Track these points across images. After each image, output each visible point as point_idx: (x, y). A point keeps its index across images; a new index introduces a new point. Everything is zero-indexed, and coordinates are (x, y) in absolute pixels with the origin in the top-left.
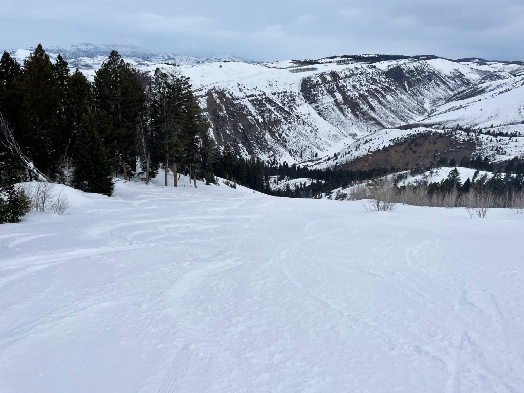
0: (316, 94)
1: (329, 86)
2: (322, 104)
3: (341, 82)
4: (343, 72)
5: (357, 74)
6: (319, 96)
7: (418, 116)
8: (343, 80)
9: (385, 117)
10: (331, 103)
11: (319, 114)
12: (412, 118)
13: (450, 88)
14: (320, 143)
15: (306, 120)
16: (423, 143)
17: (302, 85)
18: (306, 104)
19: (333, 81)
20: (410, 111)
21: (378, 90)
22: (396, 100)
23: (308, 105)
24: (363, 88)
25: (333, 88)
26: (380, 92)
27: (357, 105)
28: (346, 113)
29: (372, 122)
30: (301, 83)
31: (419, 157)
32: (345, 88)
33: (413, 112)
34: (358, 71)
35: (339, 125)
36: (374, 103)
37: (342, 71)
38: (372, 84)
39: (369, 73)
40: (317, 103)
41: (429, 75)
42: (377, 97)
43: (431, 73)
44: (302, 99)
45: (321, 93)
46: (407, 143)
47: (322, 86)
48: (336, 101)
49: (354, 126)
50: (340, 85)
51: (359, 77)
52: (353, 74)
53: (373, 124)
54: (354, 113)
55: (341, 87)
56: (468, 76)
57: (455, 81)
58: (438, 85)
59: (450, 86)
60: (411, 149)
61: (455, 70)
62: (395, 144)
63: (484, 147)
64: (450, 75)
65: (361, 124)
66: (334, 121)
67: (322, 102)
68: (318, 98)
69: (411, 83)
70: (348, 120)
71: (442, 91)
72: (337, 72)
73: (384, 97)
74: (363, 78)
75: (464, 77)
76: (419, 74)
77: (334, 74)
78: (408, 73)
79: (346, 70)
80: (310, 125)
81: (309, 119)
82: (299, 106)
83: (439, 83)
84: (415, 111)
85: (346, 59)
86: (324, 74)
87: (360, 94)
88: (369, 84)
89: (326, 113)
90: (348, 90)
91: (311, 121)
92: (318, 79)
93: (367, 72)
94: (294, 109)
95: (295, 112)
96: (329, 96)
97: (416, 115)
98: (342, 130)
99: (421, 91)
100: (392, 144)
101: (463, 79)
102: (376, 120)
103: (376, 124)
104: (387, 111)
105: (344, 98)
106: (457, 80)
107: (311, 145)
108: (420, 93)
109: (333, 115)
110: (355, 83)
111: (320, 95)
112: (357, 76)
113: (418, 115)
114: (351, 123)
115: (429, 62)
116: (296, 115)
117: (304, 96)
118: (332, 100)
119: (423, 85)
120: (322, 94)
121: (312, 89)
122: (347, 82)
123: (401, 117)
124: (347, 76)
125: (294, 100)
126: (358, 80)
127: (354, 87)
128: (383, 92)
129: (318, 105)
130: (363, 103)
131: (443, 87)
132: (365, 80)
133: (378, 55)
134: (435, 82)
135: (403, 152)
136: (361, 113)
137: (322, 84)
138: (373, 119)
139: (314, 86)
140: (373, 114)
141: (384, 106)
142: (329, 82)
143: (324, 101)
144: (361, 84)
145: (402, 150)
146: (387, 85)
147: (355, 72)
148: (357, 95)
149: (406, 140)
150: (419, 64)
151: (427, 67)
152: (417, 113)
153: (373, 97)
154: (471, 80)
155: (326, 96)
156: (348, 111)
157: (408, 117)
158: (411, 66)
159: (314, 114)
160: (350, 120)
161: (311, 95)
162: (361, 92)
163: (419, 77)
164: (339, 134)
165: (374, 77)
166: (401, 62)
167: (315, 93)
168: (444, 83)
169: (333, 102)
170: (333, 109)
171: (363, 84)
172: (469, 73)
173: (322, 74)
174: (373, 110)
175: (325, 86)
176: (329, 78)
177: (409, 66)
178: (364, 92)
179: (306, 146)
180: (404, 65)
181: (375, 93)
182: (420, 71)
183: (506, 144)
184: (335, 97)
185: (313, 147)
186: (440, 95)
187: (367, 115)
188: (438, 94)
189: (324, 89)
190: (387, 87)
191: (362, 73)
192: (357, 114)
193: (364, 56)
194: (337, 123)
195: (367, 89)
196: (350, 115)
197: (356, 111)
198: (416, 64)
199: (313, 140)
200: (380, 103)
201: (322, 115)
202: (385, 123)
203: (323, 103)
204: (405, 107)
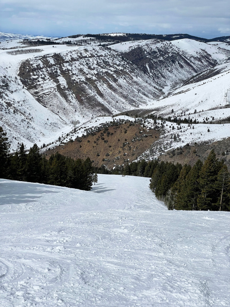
0: (36, 79)
1: (52, 70)
2: (42, 90)
3: (65, 66)
4: (69, 54)
5: (86, 57)
6: (39, 81)
7: (152, 100)
8: (68, 64)
9: (114, 102)
10: (53, 89)
11: (38, 100)
12: (145, 103)
13: (194, 69)
14: (32, 133)
15: (19, 108)
16: (115, 132)
17: (20, 68)
18: (24, 90)
19: (56, 64)
20: (145, 95)
21: (109, 74)
22: (130, 84)
23: (26, 92)
24: (92, 72)
25: (57, 72)
26: (112, 76)
27: (83, 90)
28: (70, 98)
29: (98, 108)
30: (19, 67)
31: (110, 147)
32: (70, 72)
33: (147, 96)
34: (88, 53)
35: (60, 113)
36: (103, 87)
37: (67, 54)
38: (102, 68)
39: (102, 56)
40: (37, 89)
41: (172, 56)
42: (107, 81)
43: (175, 54)
44: (19, 84)
45: (42, 78)
46: (100, 133)
47: (44, 70)
48: (59, 86)
49: (77, 113)
50: (64, 69)
51: (89, 60)
52: (81, 57)
53: (99, 110)
54: (78, 98)
55: (65, 71)
56: (214, 57)
57: (202, 62)
58: (182, 67)
59: (195, 67)
60: (103, 139)
61: (202, 50)
62: (88, 134)
63: (165, 135)
64: (196, 55)
65: (86, 111)
66: (55, 108)
67: (42, 87)
68: (38, 83)
69: (153, 65)
70: (71, 107)
71: (186, 73)
72: (62, 55)
73: (115, 80)
74: (93, 62)
75: (210, 58)
76: (162, 55)
77: (58, 57)
78: (150, 54)
79: (74, 53)
80: (23, 114)
81: (23, 107)
82: (12, 92)
83: (183, 64)
84: (149, 95)
85: (89, 38)
86: (46, 57)
87: (87, 79)
88: (100, 67)
89: (46, 99)
90: (73, 74)
91: (26, 109)
92: (40, 62)
93: (99, 54)
94: (4, 95)
95: (5, 99)
96: (52, 81)
97: (150, 100)
98: (64, 118)
99: (163, 74)
100: (85, 134)
101: (210, 59)
102: (102, 105)
103: (102, 110)
104: (117, 96)
105: (68, 83)
106: (203, 61)
107: (19, 136)
108: (162, 75)
109: (55, 101)
110: (82, 67)
111: (40, 79)
112: (86, 59)
113: (152, 98)
114: (74, 110)
115: (174, 42)
116: (7, 103)
117: (22, 81)
118: (54, 85)
119: (165, 67)
120: (44, 79)
121: (31, 74)
122: (73, 66)
123: (132, 102)
124: (73, 60)
125: (7, 85)
126: (87, 64)
127: (81, 70)
128: (114, 75)
129: (37, 90)
130: (91, 89)
131: (187, 68)
132: (95, 62)
133: (127, 34)
134: (179, 63)
135: (95, 142)
136: (87, 98)
137: (43, 67)
138: (100, 104)
139: (34, 70)
140: (100, 99)
141: (115, 90)
142: (52, 66)
143: (45, 86)
144: (90, 68)
145: (95, 140)
146: (121, 68)
147: (84, 54)
148: (83, 79)
149: (99, 129)
150: (162, 45)
151: (171, 47)
152: (152, 97)
153: (103, 82)
154: (218, 61)
155: (47, 81)
156: (72, 97)
157: (141, 102)
158: (154, 47)
159: (32, 100)
160: (74, 106)
161: (30, 79)
162: (88, 76)
163: (161, 58)
164: (59, 122)
165: (107, 60)
166: (142, 43)
167: (34, 77)
168: (188, 64)
169: (56, 88)
170: (55, 95)
171: (92, 67)
172: (216, 53)
173: (44, 57)
174: (101, 95)
175: (47, 70)
176: (52, 61)
177: (152, 47)
178: (91, 76)
179: (13, 137)
180: (146, 46)
181: (105, 77)
182: (163, 52)
183: (184, 132)
184: (59, 82)
185: (22, 138)
186: (183, 77)
187: (93, 100)
188: (181, 75)
189: (45, 73)
190: (121, 70)
191: (92, 56)
192: (82, 100)
193: (112, 35)
194: (58, 110)
195: (96, 72)
196: (74, 101)
197: (81, 97)
198: (160, 45)
199: (23, 130)
200: (111, 87)
201: (42, 102)
202: (113, 109)
203: (44, 88)
204: (139, 91)
